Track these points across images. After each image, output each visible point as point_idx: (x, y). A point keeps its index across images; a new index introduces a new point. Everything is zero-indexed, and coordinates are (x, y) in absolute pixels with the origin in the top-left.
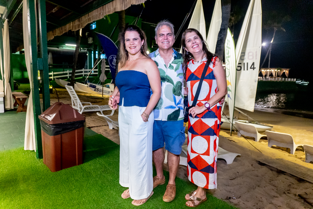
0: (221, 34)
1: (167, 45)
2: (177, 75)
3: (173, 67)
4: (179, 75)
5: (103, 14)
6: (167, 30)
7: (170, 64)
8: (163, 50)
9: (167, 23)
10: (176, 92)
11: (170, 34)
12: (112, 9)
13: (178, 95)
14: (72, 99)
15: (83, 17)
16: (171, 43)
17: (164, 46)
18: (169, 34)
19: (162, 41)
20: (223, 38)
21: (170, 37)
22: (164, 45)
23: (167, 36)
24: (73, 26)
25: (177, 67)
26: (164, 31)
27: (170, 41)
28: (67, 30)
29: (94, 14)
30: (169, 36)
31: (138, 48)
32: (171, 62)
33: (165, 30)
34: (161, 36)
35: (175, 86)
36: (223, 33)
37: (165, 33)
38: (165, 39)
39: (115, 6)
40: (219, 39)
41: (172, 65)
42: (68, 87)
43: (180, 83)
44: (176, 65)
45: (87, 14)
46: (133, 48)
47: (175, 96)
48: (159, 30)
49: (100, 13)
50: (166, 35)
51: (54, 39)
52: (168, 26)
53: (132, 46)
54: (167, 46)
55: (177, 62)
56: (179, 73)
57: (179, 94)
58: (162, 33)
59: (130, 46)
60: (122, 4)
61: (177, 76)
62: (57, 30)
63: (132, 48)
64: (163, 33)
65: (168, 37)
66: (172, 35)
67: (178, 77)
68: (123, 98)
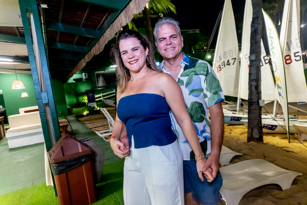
0: (255, 24)
1: (172, 53)
2: (188, 92)
3: (183, 82)
4: (192, 93)
5: (113, 32)
6: (169, 31)
7: (179, 79)
8: (168, 60)
9: (168, 20)
10: (194, 118)
11: (174, 36)
12: (119, 24)
13: (199, 121)
14: (108, 120)
15: (101, 40)
16: (178, 49)
17: (168, 55)
18: (172, 36)
19: (164, 48)
20: (257, 28)
21: (174, 40)
22: (168, 53)
23: (170, 39)
24: (95, 49)
25: (189, 80)
26: (165, 34)
27: (175, 46)
28: (93, 56)
29: (107, 34)
30: (174, 39)
31: (142, 61)
32: (179, 76)
33: (167, 32)
34: (163, 41)
35: (189, 109)
36: (256, 22)
37: (167, 36)
38: (167, 45)
39: (121, 21)
40: (253, 30)
41: (182, 78)
43: (197, 103)
44: (187, 77)
45: (102, 35)
46: (134, 62)
47: (194, 123)
48: (158, 32)
49: (111, 32)
50: (168, 38)
51: (86, 65)
52: (170, 26)
53: (133, 59)
54: (173, 54)
55: (189, 73)
56: (191, 89)
57: (201, 119)
58: (162, 37)
59: (129, 60)
60: (126, 17)
61: (190, 94)
62: (86, 56)
63: (132, 62)
64: (164, 36)
65: (172, 41)
66: (178, 37)
67: (191, 96)
68: (133, 136)
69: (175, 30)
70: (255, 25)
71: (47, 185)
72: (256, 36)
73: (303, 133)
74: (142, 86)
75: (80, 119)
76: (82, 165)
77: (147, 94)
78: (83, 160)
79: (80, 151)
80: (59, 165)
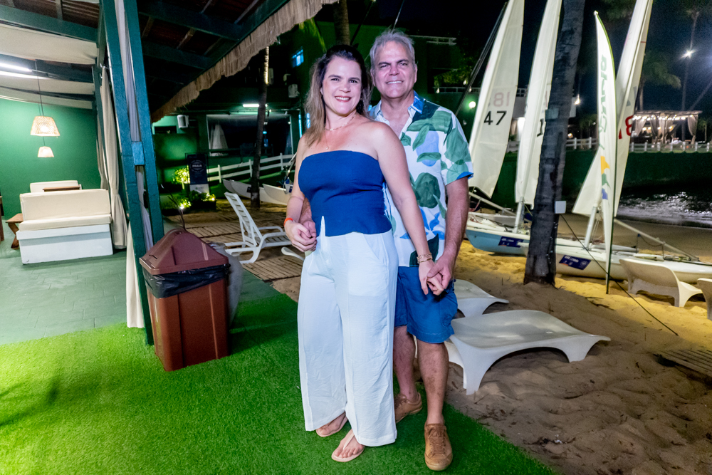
0: (564, 46)
1: (398, 89)
2: (417, 157)
3: (410, 139)
4: (423, 158)
5: (274, 33)
6: (397, 52)
7: (404, 134)
8: (389, 99)
9: (396, 35)
10: (422, 199)
11: (403, 62)
12: (289, 19)
13: (429, 205)
14: (241, 220)
15: (242, 45)
16: (409, 84)
17: (391, 92)
18: (401, 61)
19: (386, 80)
20: (568, 53)
21: (403, 69)
22: (391, 89)
23: (396, 66)
24: (226, 64)
25: (419, 138)
26: (390, 56)
27: (404, 79)
28: (219, 77)
29: (259, 36)
30: (403, 67)
32: (404, 130)
33: (393, 54)
34: (385, 68)
35: (416, 184)
36: (567, 42)
37: (393, 60)
38: (392, 75)
40: (560, 58)
41: (408, 134)
42: (230, 197)
43: (428, 176)
44: (417, 133)
45: (247, 36)
47: (421, 207)
48: (378, 53)
49: (269, 32)
50: (394, 64)
51: (199, 97)
52: (400, 44)
54: (398, 91)
55: (420, 126)
56: (422, 153)
57: (433, 204)
58: (384, 61)
61: (418, 160)
62: (201, 77)
64: (388, 60)
65: (400, 70)
66: (410, 64)
67: (421, 163)
68: (323, 217)
69: (407, 53)
70: (564, 48)
71: (129, 325)
72: (564, 70)
73: (637, 277)
74: (343, 139)
75: (171, 218)
76: (207, 284)
77: (351, 152)
78: (211, 276)
79: (206, 258)
80: (167, 279)
